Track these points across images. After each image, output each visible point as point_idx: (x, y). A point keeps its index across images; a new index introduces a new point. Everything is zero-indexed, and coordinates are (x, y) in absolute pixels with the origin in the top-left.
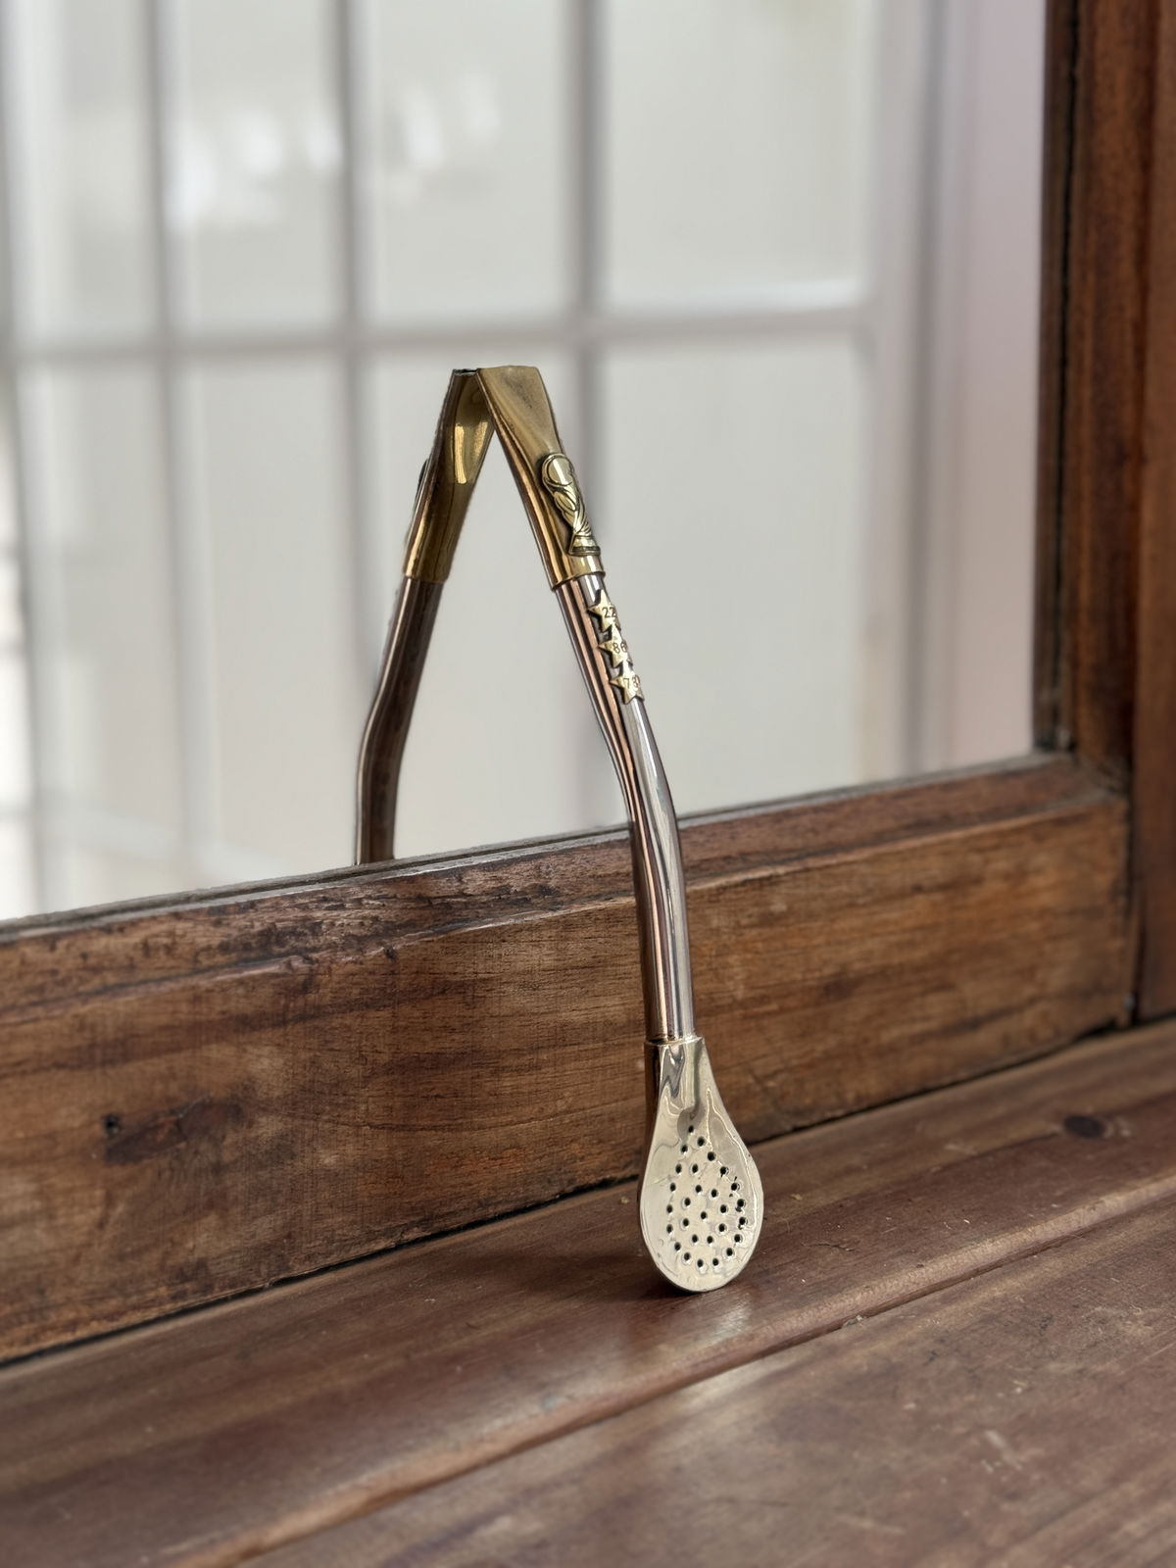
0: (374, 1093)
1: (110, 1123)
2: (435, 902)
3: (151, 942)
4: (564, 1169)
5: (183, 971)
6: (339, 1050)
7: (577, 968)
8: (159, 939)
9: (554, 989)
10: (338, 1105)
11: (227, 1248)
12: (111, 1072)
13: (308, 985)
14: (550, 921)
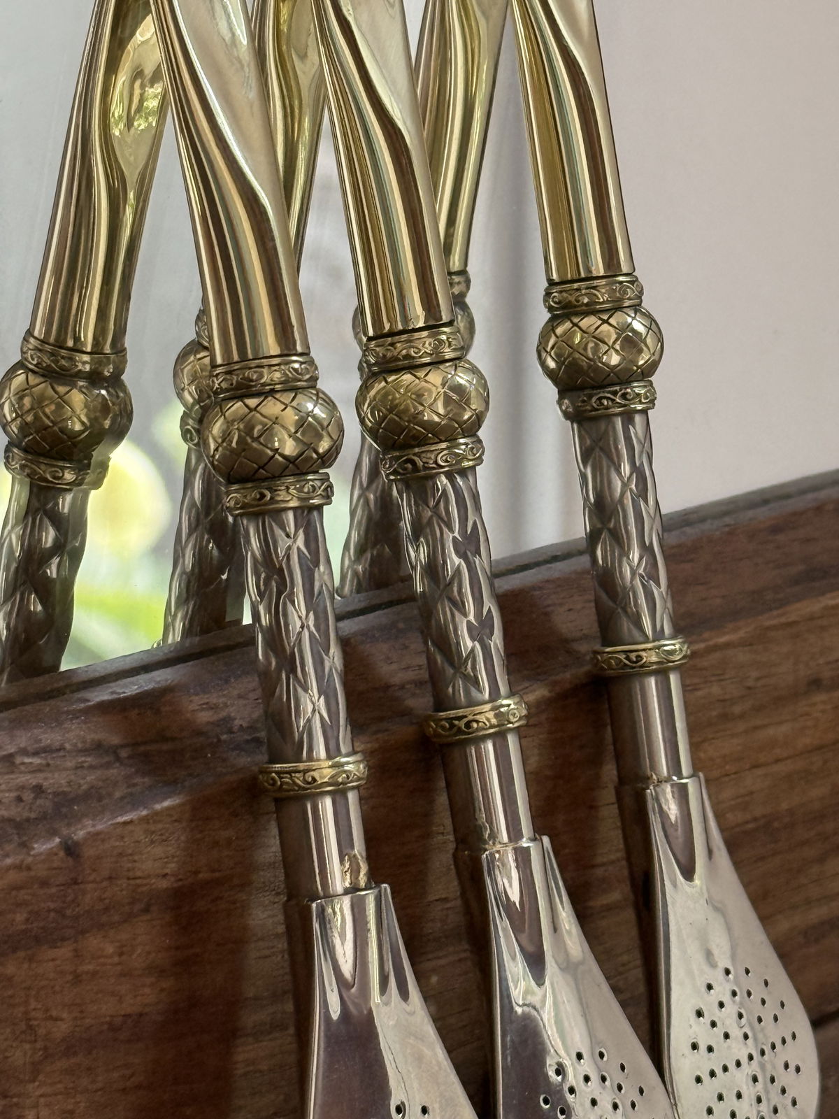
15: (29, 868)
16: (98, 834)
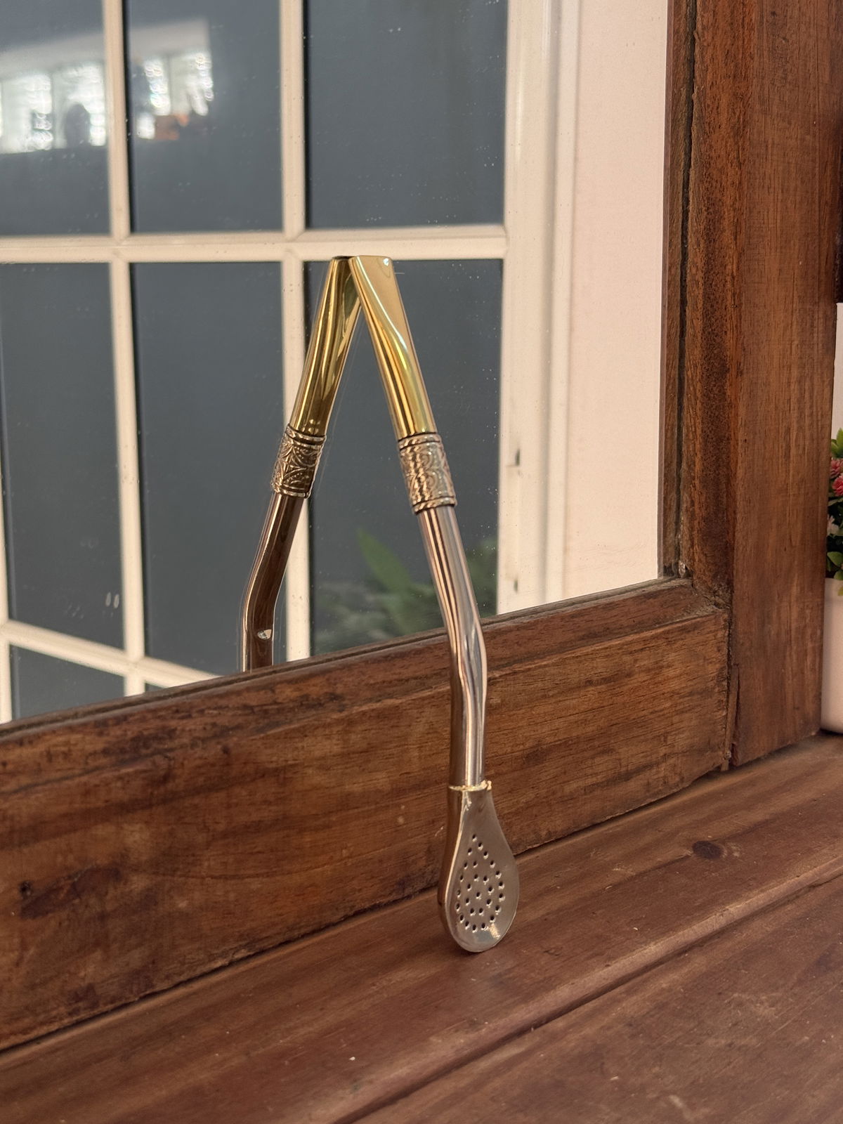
0: (215, 853)
1: (24, 888)
2: (256, 709)
3: (53, 750)
4: (347, 899)
5: (77, 772)
6: (189, 824)
7: (357, 753)
8: (58, 748)
9: (341, 769)
10: (189, 864)
11: (109, 974)
12: (25, 850)
13: (166, 778)
14: (338, 720)
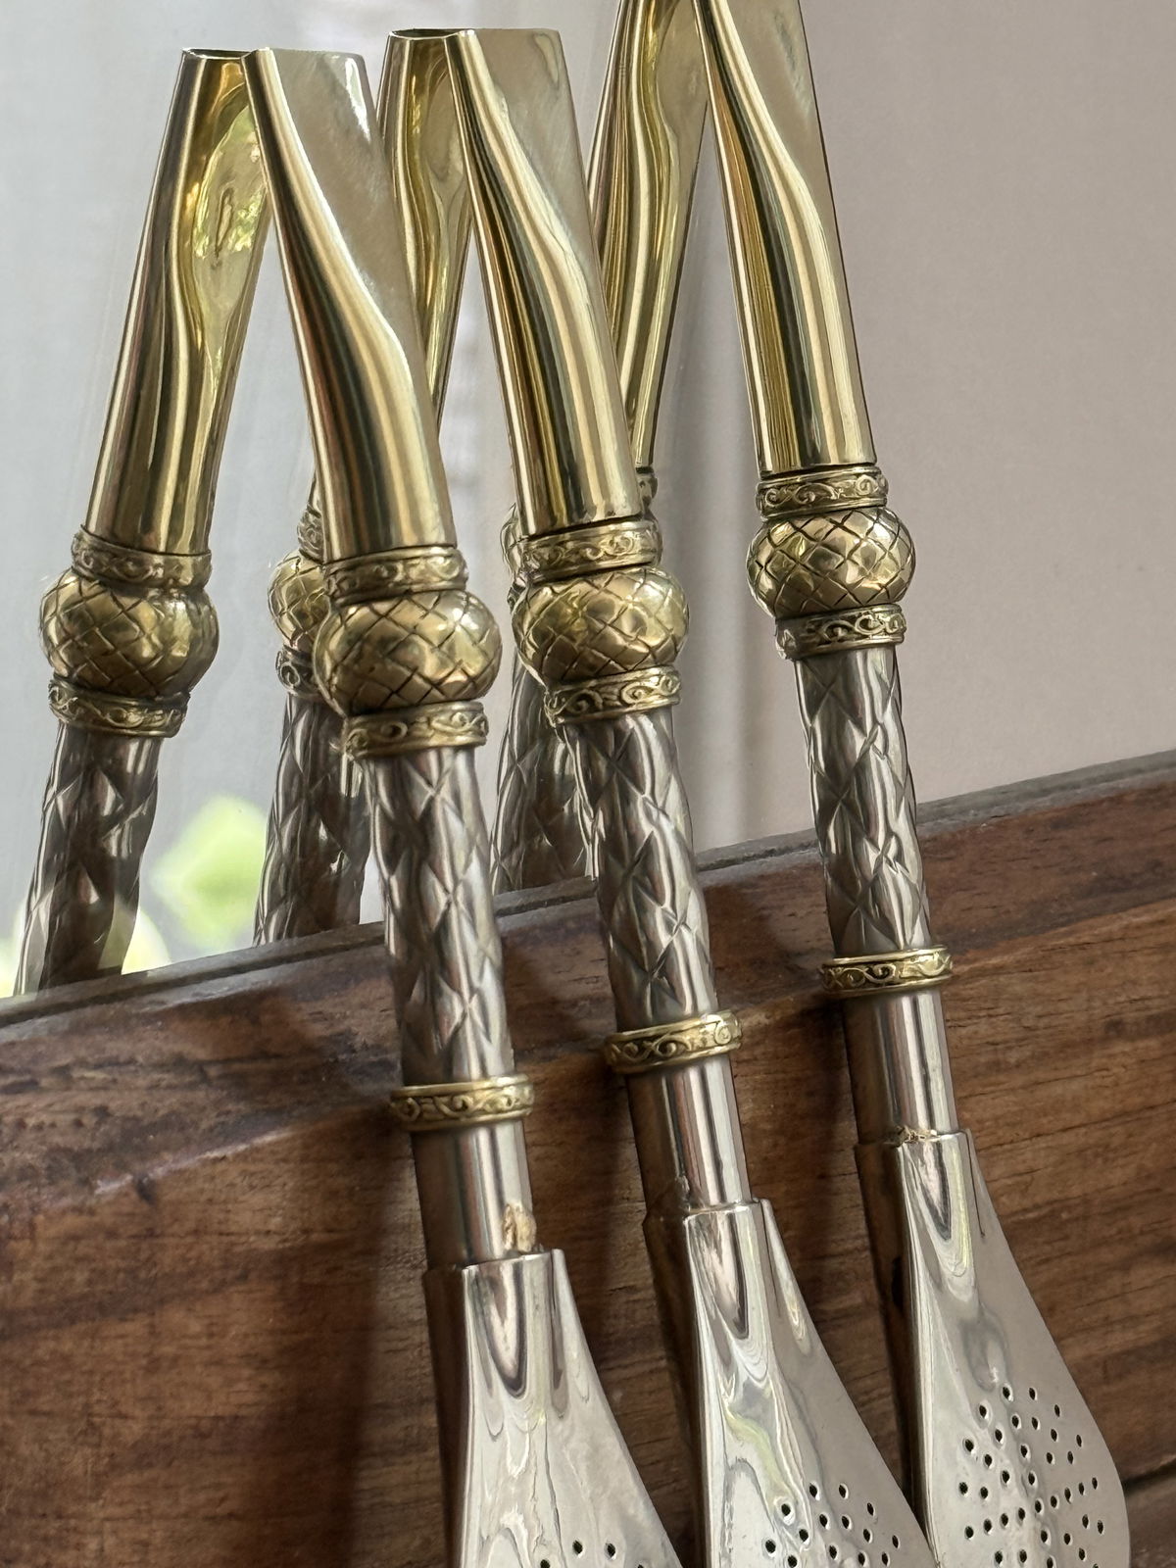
15: (92, 1212)
16: (181, 1172)
